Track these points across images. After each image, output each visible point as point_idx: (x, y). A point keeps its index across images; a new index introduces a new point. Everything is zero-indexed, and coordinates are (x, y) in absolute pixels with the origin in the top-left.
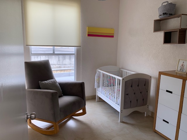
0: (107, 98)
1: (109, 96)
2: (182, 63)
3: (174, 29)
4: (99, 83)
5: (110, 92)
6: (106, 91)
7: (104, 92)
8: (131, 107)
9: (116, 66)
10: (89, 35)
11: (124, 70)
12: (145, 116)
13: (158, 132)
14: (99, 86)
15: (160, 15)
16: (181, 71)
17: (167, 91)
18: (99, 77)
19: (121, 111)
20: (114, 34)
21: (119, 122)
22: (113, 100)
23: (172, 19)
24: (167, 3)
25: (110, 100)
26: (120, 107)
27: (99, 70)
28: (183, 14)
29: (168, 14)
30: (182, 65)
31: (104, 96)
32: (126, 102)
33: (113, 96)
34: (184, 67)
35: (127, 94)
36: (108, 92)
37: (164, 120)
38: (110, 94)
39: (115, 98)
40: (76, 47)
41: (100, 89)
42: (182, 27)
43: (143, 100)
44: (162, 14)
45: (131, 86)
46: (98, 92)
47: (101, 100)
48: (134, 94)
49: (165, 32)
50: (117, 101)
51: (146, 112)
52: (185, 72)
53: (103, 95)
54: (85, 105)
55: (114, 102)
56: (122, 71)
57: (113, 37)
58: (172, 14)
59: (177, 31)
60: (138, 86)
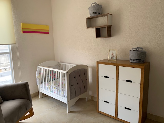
0: (51, 93)
1: (53, 91)
2: (112, 53)
3: (102, 25)
4: (40, 79)
5: (55, 86)
6: (50, 86)
7: (47, 87)
8: (76, 96)
9: (55, 60)
10: (24, 32)
11: (63, 64)
12: (87, 101)
13: (101, 112)
14: (41, 83)
15: (91, 14)
16: (112, 59)
17: (105, 77)
18: (40, 73)
19: (68, 102)
20: (49, 30)
21: (67, 112)
22: (59, 94)
23: (100, 18)
24: (95, 4)
25: (55, 94)
26: (67, 99)
27: (40, 67)
28: (109, 14)
29: (97, 13)
30: (112, 54)
31: (48, 91)
32: (72, 93)
33: (58, 90)
34: (114, 56)
35: (72, 85)
36: (52, 87)
37: (105, 101)
38: (54, 88)
39: (61, 91)
40: (10, 45)
41: (43, 85)
42: (109, 24)
43: (84, 87)
44: (93, 13)
45: (75, 77)
46: (40, 88)
47: (45, 96)
48: (77, 83)
49: (97, 28)
50: (63, 94)
51: (87, 98)
52: (115, 60)
53: (46, 91)
54: (32, 105)
55: (60, 95)
56: (61, 64)
57: (48, 33)
58: (100, 14)
59: (106, 27)
60: (80, 76)
